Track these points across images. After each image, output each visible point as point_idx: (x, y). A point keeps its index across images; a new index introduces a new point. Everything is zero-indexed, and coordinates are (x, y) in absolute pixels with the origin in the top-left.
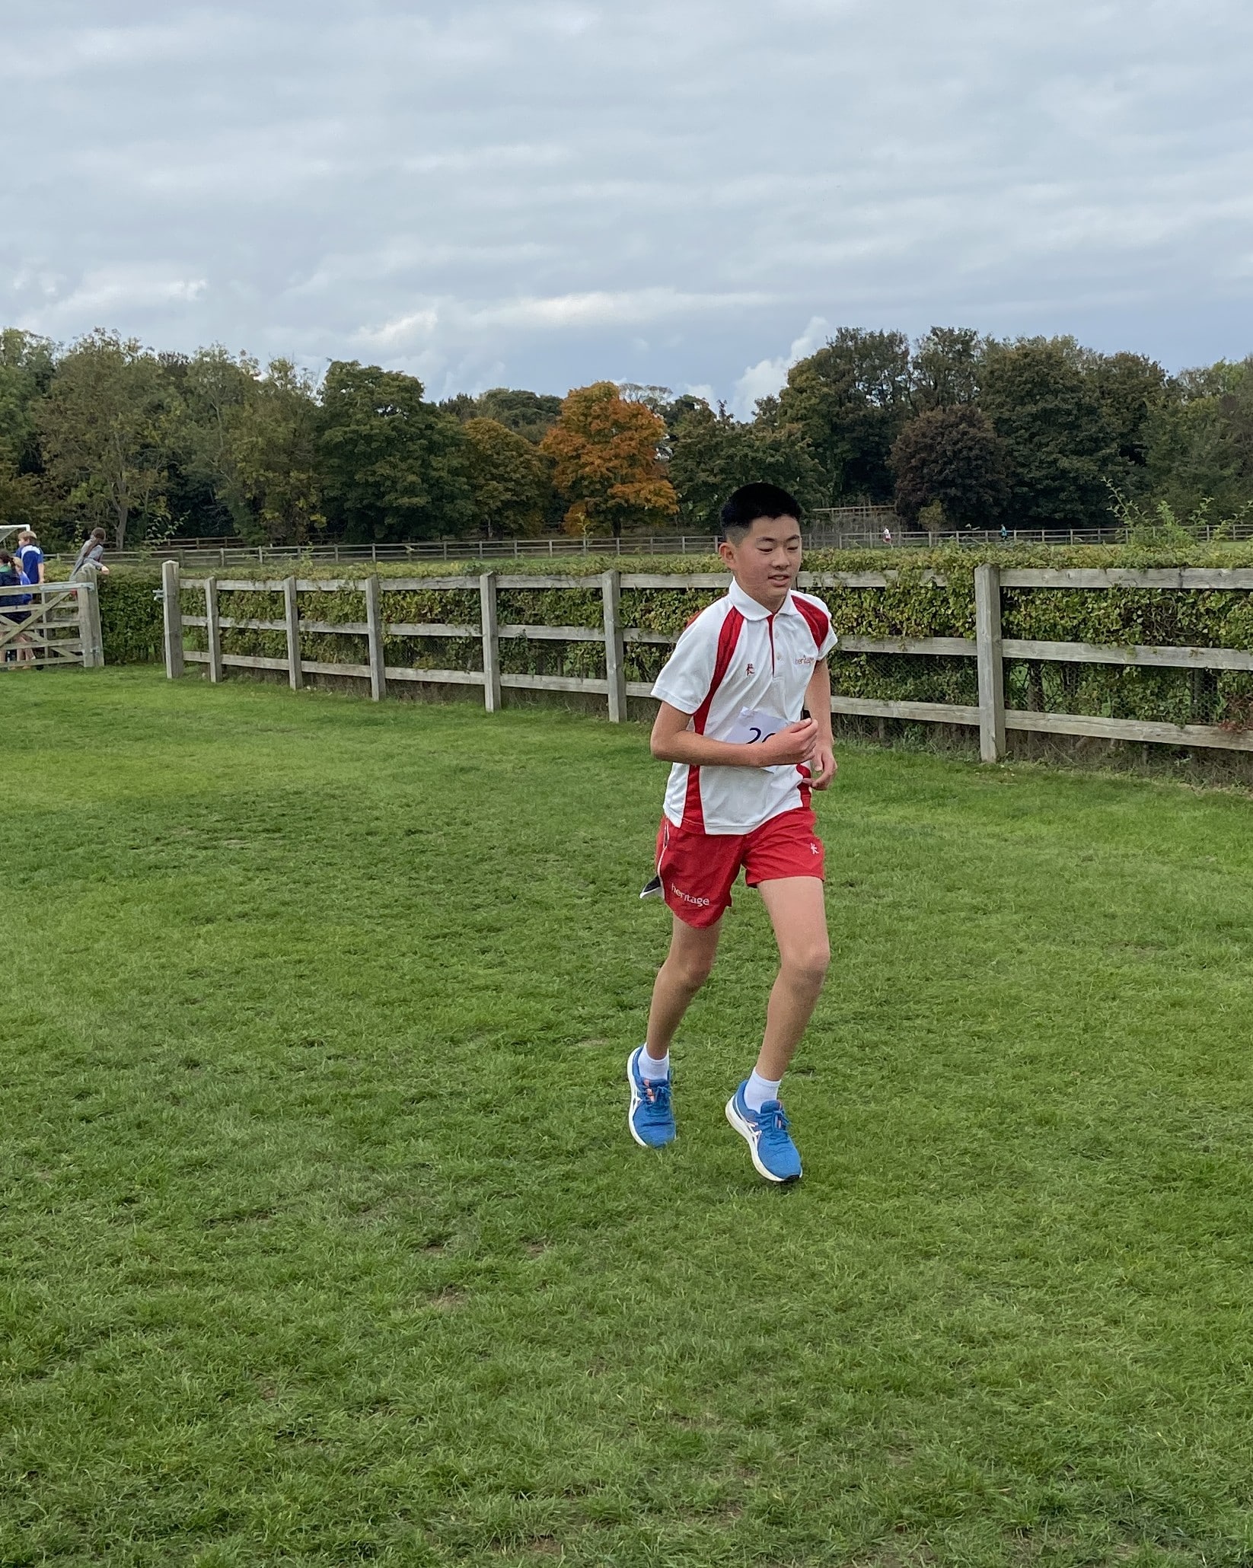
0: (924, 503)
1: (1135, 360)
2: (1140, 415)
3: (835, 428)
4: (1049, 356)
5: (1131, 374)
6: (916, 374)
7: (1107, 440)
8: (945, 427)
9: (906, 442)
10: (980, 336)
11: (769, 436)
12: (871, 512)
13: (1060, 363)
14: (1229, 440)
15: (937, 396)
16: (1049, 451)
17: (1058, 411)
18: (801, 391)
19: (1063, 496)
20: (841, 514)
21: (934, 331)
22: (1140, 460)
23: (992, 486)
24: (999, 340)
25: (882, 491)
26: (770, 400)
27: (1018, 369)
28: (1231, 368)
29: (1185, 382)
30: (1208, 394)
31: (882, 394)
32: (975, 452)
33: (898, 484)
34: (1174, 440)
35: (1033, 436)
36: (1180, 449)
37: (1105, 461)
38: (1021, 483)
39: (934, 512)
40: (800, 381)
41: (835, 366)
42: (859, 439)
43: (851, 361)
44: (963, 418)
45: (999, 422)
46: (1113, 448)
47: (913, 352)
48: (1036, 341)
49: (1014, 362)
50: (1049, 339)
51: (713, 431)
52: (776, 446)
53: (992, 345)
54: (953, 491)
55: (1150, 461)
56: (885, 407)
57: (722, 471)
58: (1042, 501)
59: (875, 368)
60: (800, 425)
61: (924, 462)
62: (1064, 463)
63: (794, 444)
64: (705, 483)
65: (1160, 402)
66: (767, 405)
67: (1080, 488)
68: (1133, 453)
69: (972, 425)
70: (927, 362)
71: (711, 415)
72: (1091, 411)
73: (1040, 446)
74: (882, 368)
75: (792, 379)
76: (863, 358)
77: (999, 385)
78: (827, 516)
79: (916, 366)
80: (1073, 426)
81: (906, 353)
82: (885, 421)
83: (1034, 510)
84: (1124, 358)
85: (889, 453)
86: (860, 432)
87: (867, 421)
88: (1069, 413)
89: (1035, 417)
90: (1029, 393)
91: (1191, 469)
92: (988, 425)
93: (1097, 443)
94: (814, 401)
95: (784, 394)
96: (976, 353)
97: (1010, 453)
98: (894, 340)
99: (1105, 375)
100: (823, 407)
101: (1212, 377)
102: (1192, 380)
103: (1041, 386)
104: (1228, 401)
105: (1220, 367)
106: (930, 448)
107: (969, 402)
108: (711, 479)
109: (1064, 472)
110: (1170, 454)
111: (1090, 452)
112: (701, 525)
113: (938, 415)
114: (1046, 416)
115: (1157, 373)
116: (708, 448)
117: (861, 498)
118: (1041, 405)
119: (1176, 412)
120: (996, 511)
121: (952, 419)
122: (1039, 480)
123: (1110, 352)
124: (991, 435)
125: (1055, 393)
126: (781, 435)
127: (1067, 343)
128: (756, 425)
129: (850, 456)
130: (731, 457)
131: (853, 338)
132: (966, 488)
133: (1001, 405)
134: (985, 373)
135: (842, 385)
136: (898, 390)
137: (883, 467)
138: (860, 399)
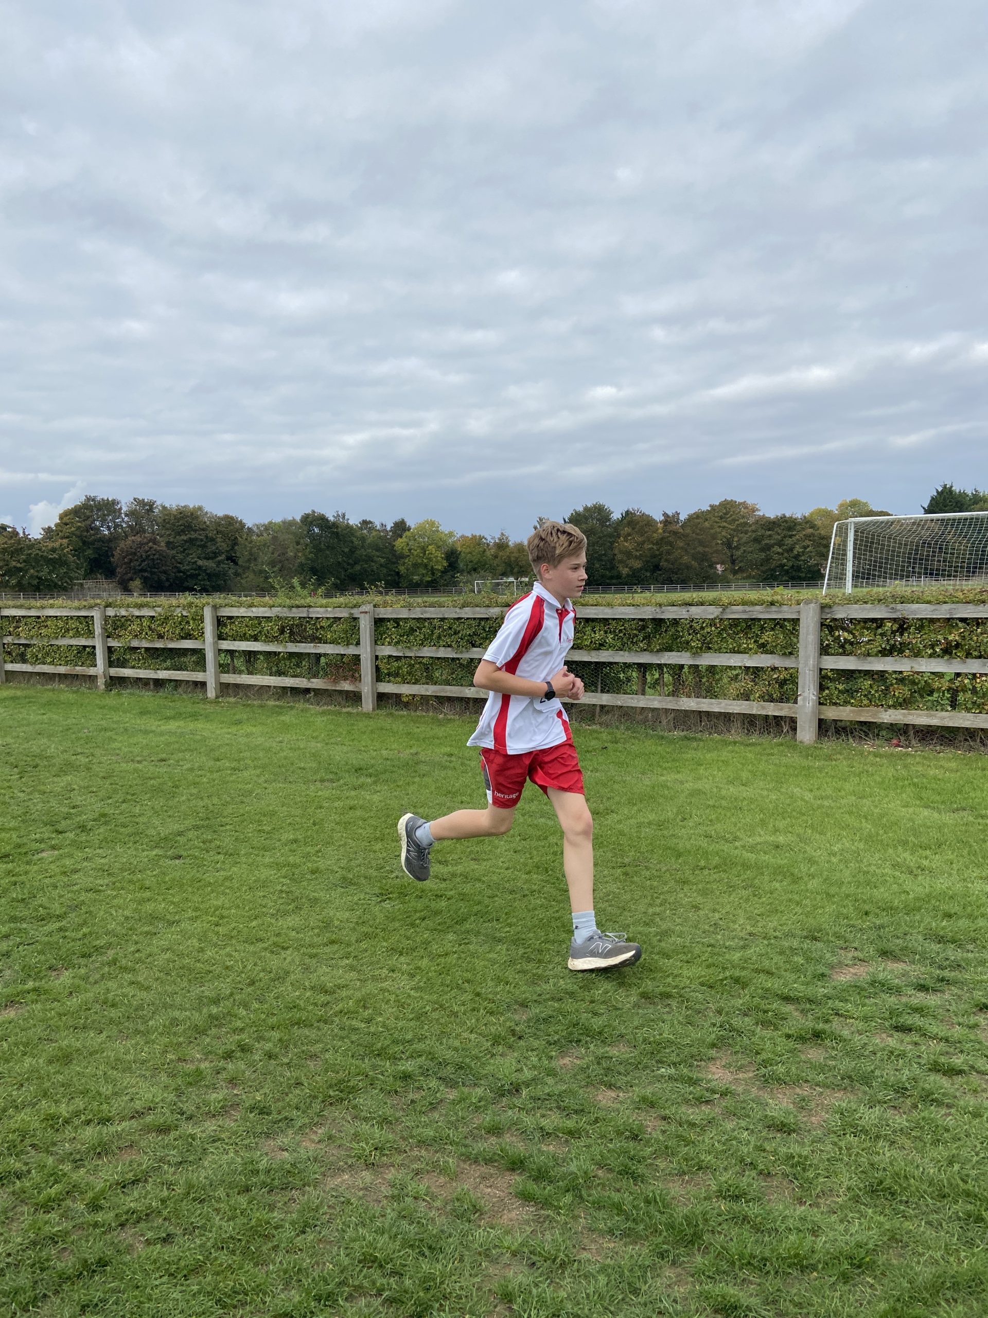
0: (131, 579)
1: (232, 518)
2: (235, 543)
3: (84, 543)
4: (192, 514)
5: (230, 524)
6: (126, 519)
7: (220, 553)
8: (141, 545)
9: (122, 550)
10: (158, 503)
11: (51, 545)
12: (105, 584)
13: (197, 517)
14: (276, 555)
15: (137, 529)
16: (192, 558)
17: (196, 539)
18: (66, 524)
19: (200, 578)
20: (88, 584)
21: (135, 499)
22: (236, 563)
23: (165, 572)
24: (167, 505)
25: (110, 573)
26: (49, 527)
27: (177, 519)
28: (275, 524)
29: (255, 529)
30: (265, 535)
31: (109, 528)
32: (157, 556)
33: (118, 570)
34: (251, 554)
35: (185, 550)
36: (253, 558)
37: (219, 562)
38: (180, 572)
39: (137, 583)
40: (66, 520)
41: (84, 513)
42: (97, 549)
43: (92, 511)
44: (150, 541)
45: (168, 544)
46: (223, 557)
47: (124, 509)
48: (185, 507)
49: (175, 516)
50: (191, 506)
51: (19, 541)
52: (54, 550)
53: (164, 508)
54: (146, 574)
55: (240, 562)
56: (111, 533)
57: (25, 561)
58: (189, 580)
59: (104, 515)
60: (65, 541)
61: (131, 561)
62: (200, 563)
63: (63, 549)
64: (15, 567)
65: (244, 537)
66: (48, 530)
67: (207, 574)
68: (233, 560)
69: (155, 543)
70: (131, 514)
71: (18, 534)
72: (213, 540)
73: (188, 555)
74: (108, 515)
75: (61, 518)
76: (99, 510)
77: (168, 526)
78: (82, 585)
79: (126, 515)
80: (204, 546)
81: (120, 509)
82: (113, 539)
83: (186, 584)
84: (227, 517)
85: (113, 555)
86: (97, 545)
87: (102, 540)
88: (202, 540)
89: (186, 541)
90: (183, 531)
91: (259, 567)
92: (163, 544)
93: (215, 554)
94: (73, 529)
95: (57, 525)
96: (156, 510)
97: (173, 557)
98: (114, 502)
99: (219, 524)
100: (78, 533)
101: (268, 527)
102: (258, 528)
103: (188, 527)
104: (275, 538)
105: (270, 523)
106: (135, 554)
107: (153, 533)
108: (19, 565)
109: (200, 567)
110: (249, 561)
111: (212, 558)
112: (13, 587)
113: (138, 539)
114: (191, 541)
115: (242, 525)
116: (16, 550)
117: (99, 576)
118: (188, 536)
119: (251, 542)
120: (167, 584)
121: (145, 540)
122: (188, 570)
123: (220, 514)
124: (165, 549)
125: (195, 531)
126: (57, 545)
127: (200, 508)
128: (42, 539)
129: (92, 557)
130: (30, 555)
131: (93, 500)
132: (153, 573)
133: (170, 535)
134: (160, 520)
135: (88, 522)
136: (117, 526)
137: (110, 562)
138: (97, 529)
